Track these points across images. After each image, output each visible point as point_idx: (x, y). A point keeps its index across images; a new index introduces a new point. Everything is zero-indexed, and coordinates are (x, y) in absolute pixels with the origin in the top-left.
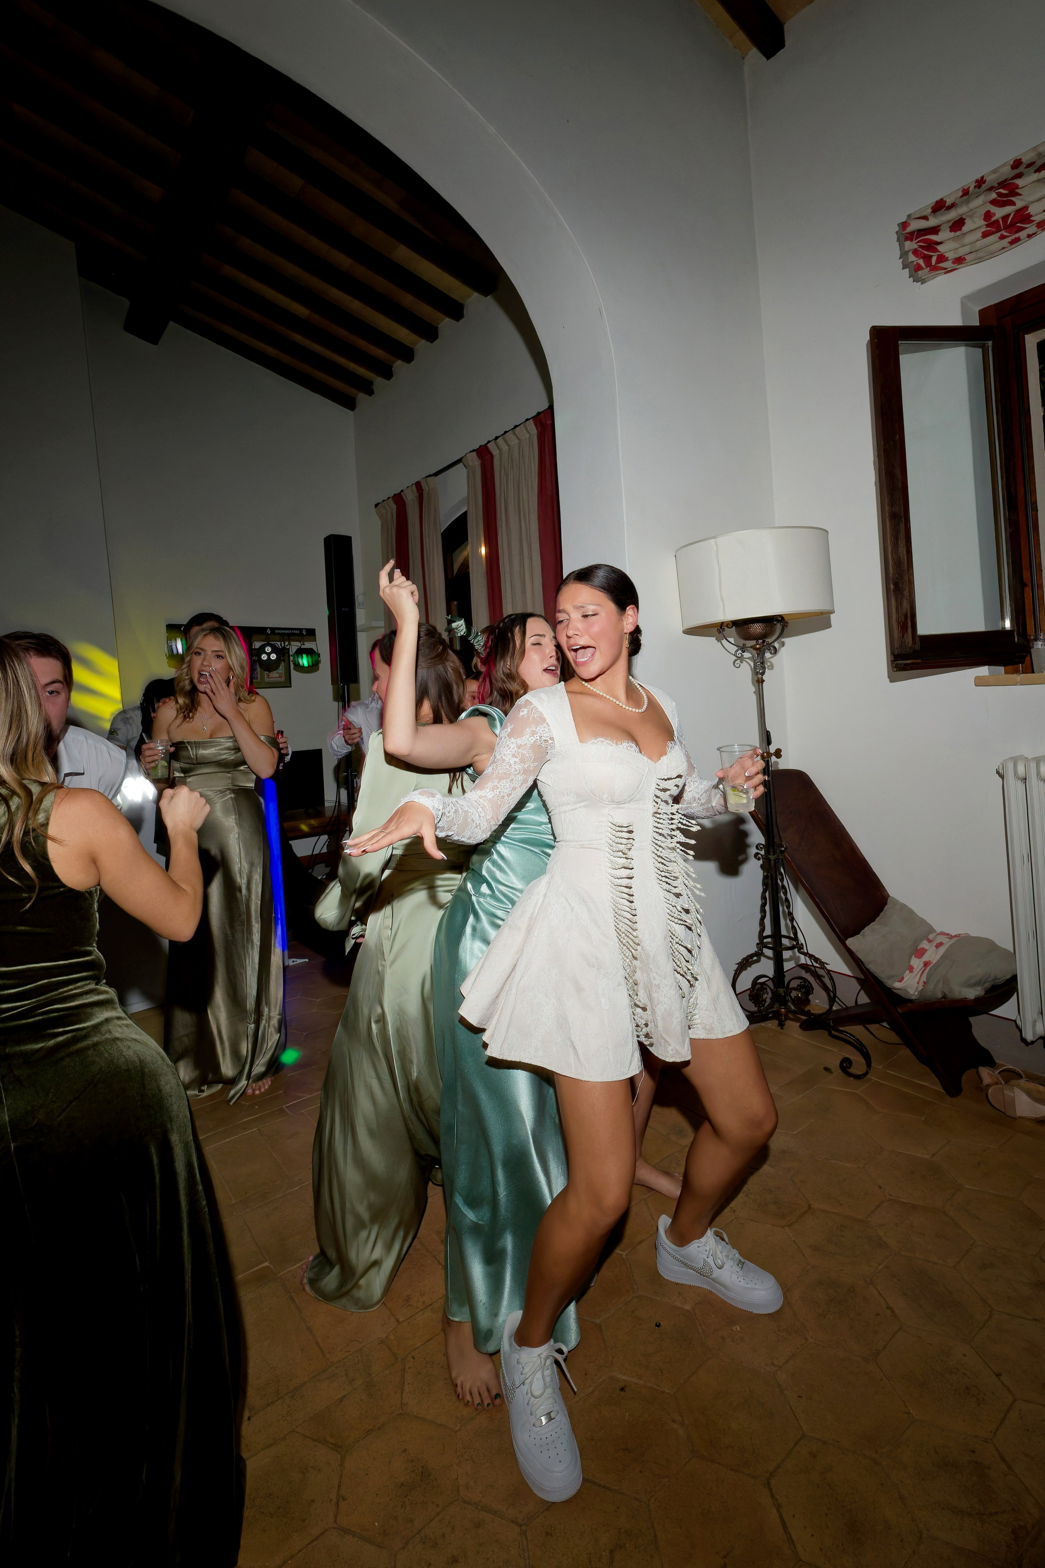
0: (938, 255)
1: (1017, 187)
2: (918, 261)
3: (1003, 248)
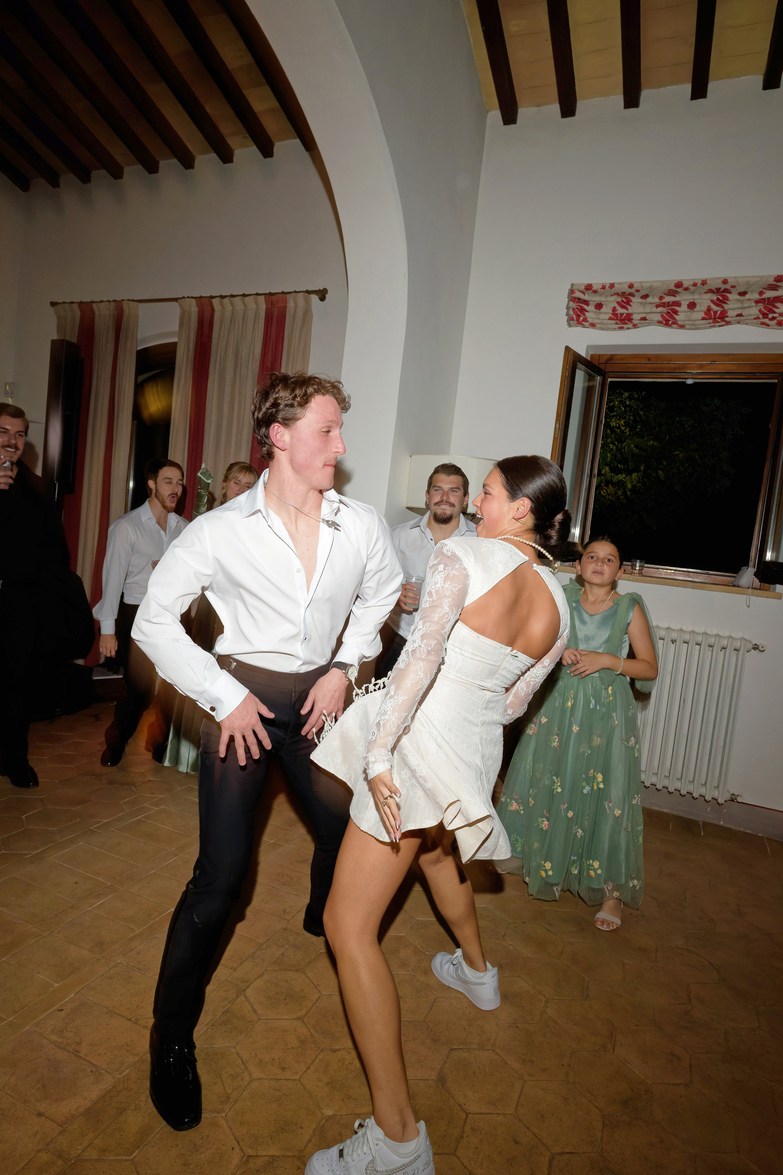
0: (584, 317)
1: (631, 301)
2: (573, 315)
3: (615, 329)
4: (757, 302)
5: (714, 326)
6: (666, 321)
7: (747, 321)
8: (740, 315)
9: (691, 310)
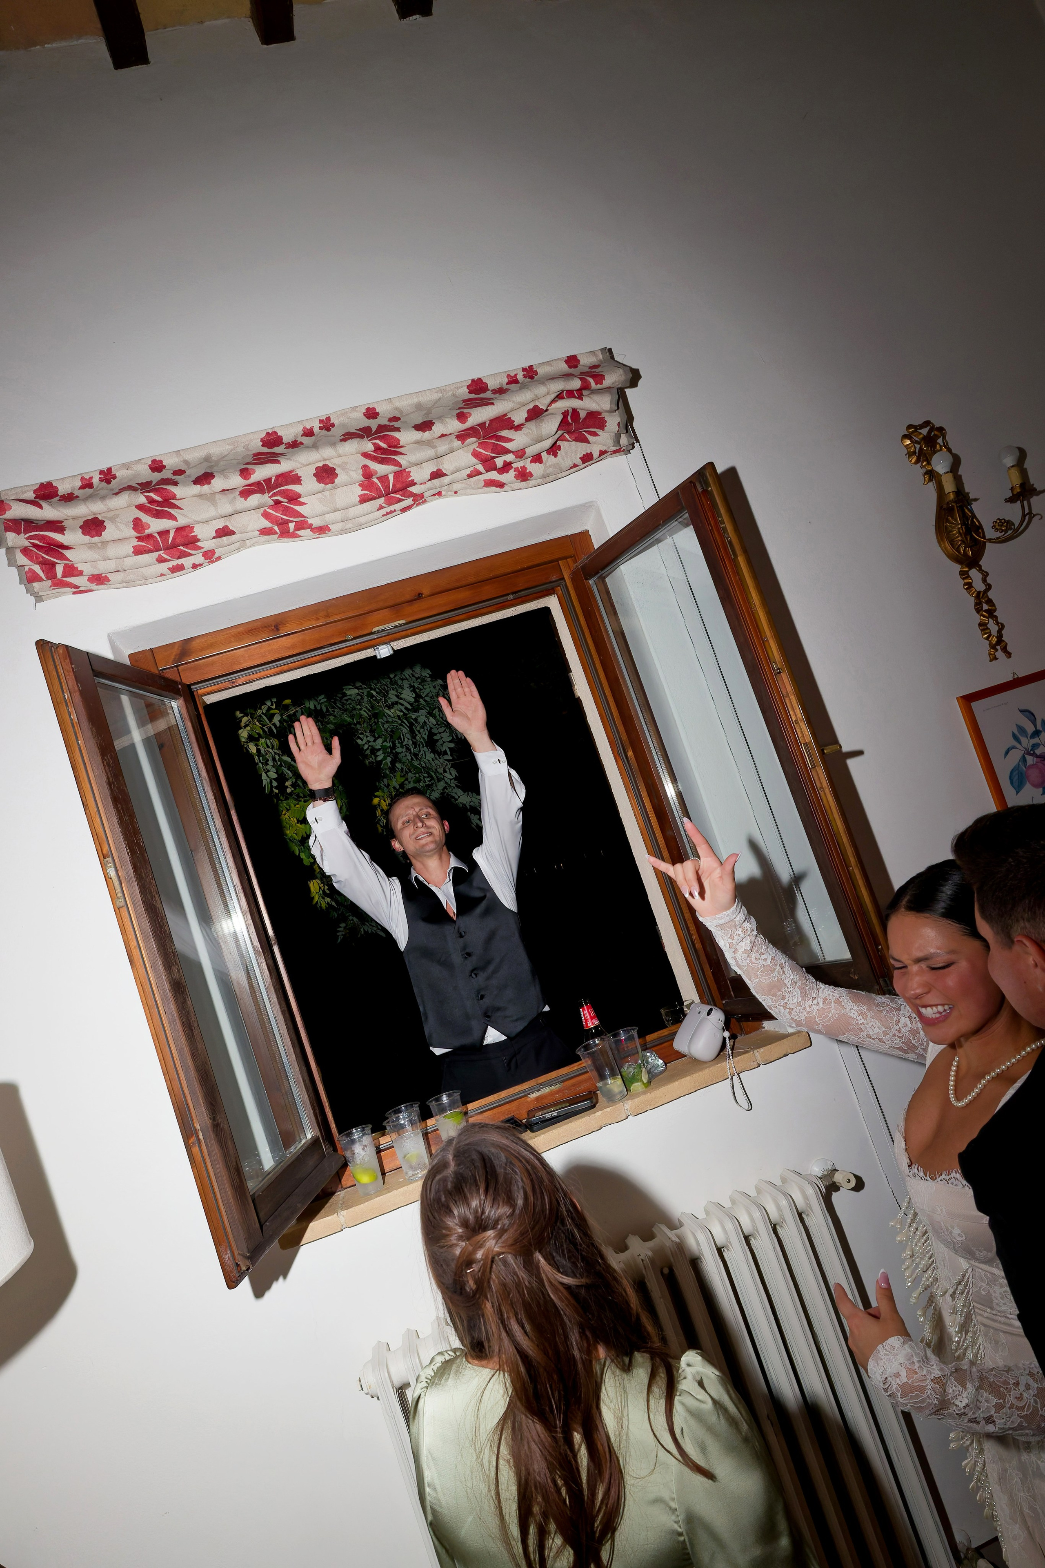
0: (65, 565)
1: (174, 497)
2: (32, 567)
3: (162, 575)
4: (462, 436)
5: (391, 512)
6: (279, 525)
7: (455, 487)
8: (437, 475)
9: (330, 485)
